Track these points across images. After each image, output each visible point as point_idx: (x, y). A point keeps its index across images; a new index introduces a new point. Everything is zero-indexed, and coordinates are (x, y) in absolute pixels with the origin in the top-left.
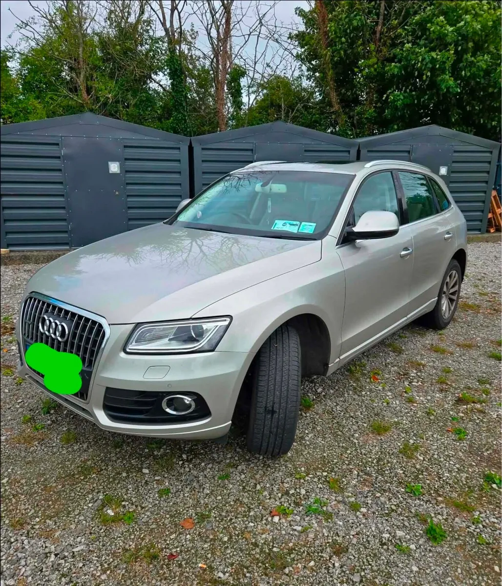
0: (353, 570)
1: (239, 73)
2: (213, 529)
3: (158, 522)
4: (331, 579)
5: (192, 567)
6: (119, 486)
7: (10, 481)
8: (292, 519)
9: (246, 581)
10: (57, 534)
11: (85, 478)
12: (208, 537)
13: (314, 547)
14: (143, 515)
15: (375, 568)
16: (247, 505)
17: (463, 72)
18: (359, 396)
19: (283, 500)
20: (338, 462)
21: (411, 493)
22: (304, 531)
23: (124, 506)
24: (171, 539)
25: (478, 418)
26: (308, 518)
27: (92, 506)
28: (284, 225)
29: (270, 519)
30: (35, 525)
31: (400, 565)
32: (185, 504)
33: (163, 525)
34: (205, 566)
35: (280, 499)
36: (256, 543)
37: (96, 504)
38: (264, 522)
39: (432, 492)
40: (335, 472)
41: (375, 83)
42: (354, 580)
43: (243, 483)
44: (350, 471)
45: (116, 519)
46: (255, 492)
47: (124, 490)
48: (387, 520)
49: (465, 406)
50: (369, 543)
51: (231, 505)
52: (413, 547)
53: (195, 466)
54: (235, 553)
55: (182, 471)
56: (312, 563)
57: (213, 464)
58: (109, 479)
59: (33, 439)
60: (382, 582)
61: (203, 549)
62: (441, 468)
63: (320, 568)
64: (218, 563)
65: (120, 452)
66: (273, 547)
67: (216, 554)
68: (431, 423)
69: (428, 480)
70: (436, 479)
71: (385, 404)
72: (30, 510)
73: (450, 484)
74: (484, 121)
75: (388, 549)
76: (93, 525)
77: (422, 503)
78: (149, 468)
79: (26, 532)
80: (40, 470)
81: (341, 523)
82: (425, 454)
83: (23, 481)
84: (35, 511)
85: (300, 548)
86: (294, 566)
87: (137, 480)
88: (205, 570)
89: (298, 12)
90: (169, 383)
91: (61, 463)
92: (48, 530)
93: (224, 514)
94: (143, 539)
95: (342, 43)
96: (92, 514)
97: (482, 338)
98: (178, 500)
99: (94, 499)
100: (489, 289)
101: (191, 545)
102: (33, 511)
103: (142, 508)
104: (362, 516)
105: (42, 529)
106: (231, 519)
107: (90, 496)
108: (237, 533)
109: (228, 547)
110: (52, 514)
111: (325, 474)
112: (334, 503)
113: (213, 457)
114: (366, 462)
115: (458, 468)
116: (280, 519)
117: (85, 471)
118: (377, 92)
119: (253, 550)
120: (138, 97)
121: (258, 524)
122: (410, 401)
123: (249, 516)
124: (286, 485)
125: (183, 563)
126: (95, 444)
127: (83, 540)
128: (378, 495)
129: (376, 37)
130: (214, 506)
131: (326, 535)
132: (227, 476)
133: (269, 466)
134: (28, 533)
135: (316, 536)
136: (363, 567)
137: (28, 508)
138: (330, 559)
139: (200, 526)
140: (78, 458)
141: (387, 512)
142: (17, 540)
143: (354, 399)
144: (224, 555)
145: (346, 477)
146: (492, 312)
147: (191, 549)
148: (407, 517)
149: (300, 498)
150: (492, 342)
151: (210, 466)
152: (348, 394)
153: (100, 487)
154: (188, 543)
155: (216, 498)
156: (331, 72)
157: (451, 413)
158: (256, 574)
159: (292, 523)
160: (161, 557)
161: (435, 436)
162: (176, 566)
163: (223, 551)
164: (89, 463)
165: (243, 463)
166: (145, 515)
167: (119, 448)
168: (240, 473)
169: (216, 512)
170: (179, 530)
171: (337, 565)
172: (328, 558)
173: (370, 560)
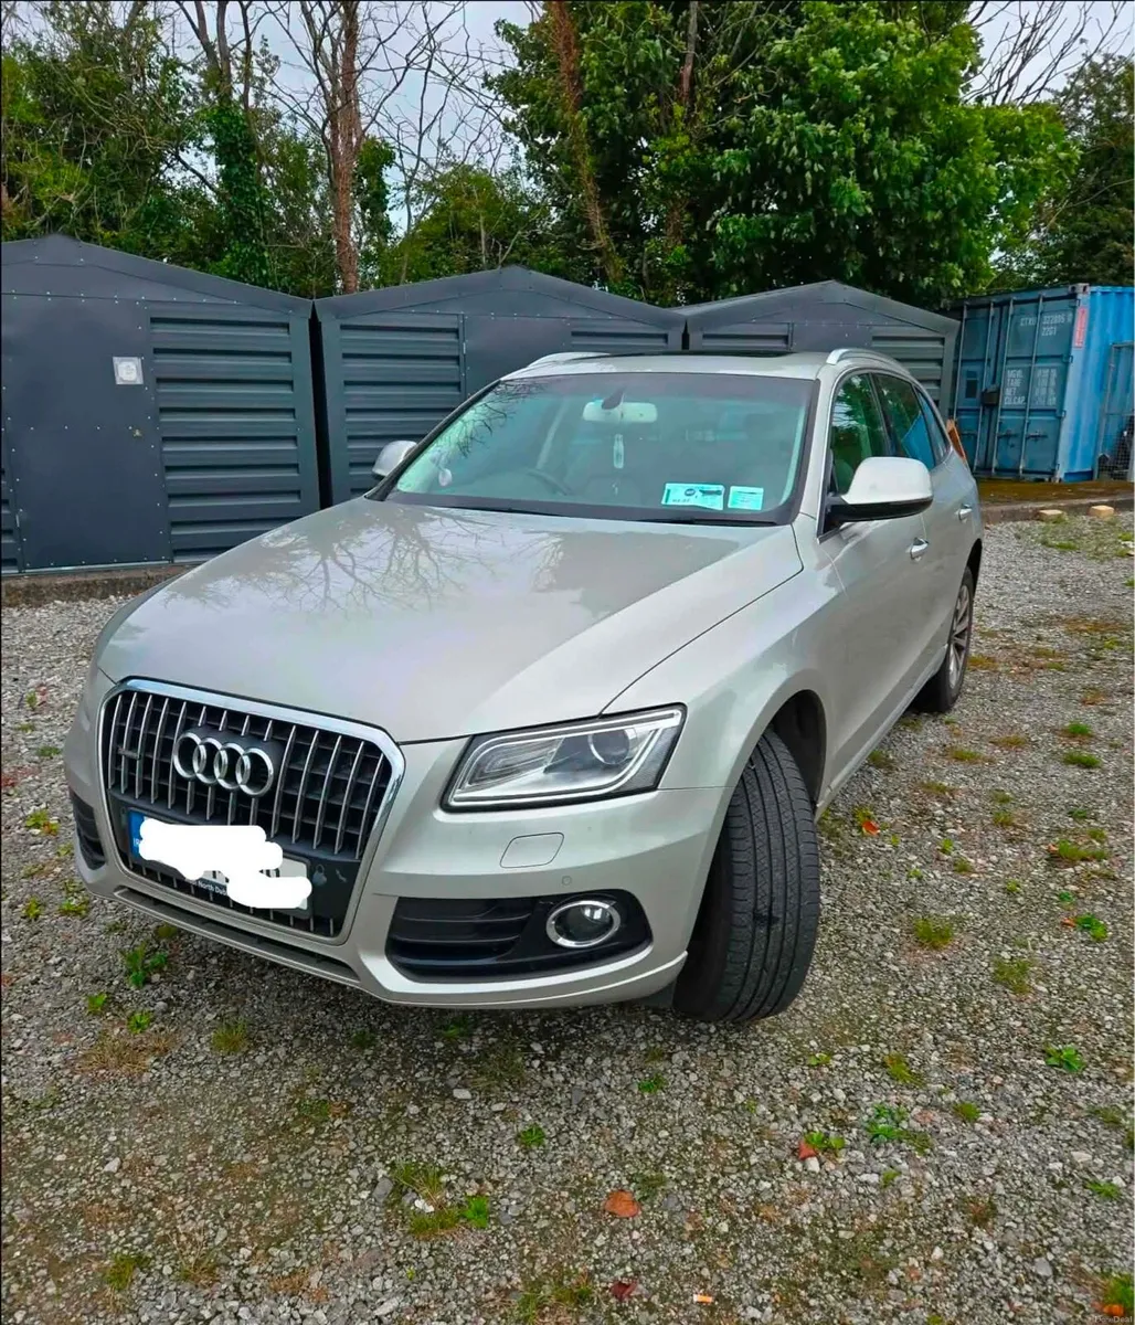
0: (1030, 1254)
1: (380, 156)
2: (683, 1208)
3: (548, 1213)
4: (992, 1280)
5: (679, 1306)
6: (414, 1138)
7: (126, 1165)
8: (847, 1159)
9: (817, 1318)
10: (314, 1279)
11: (319, 1130)
12: (681, 1230)
13: (925, 1216)
14: (505, 1201)
15: (1068, 1240)
16: (733, 1141)
17: (876, 171)
18: (853, 868)
19: (805, 1118)
20: (880, 1019)
21: (1060, 1067)
22: (887, 1183)
23: (449, 1186)
24: (600, 1249)
25: (1109, 892)
26: (882, 1151)
27: (370, 1196)
28: (689, 493)
29: (799, 1166)
30: (244, 1266)
31: (1113, 1224)
32: (592, 1160)
33: (565, 1216)
34: (710, 1299)
35: (799, 1117)
36: (796, 1227)
37: (378, 1190)
38: (790, 1175)
39: (1098, 1058)
40: (885, 1041)
41: (685, 188)
42: (1041, 1273)
43: (701, 1092)
44: (916, 1036)
45: (444, 1220)
46: (736, 1108)
47: (431, 1147)
48: (1041, 1132)
49: (1071, 870)
50: (1030, 1188)
51: (698, 1148)
52: (1117, 1181)
53: (573, 1067)
54: (760, 1257)
55: (548, 1082)
56: (938, 1253)
57: (611, 1056)
58: (379, 1124)
59: (138, 1050)
60: (1097, 1269)
61: (684, 1259)
62: (1090, 1006)
63: (959, 1260)
64: (735, 1287)
65: (375, 1057)
66: (837, 1230)
67: (719, 1267)
68: (1025, 912)
69: (1077, 1033)
70: (1093, 1029)
71: (914, 880)
72: (216, 1232)
73: (1123, 1037)
74: (906, 277)
75: (1073, 1194)
76: (396, 1244)
77: (1090, 1084)
78: (465, 1087)
79: (231, 1288)
80: (193, 1125)
81: (954, 1154)
82: (1045, 978)
83: (161, 1160)
84: (229, 1231)
85: (897, 1224)
86: (902, 1264)
87: (451, 1120)
88: (712, 1308)
89: (501, 30)
90: (565, 875)
91: (239, 1102)
92: (285, 1273)
93: (692, 1170)
94: (532, 1259)
95: (613, 98)
96: (381, 1218)
97: (1033, 725)
98: (571, 1153)
99: (365, 1180)
100: (994, 623)
101: (652, 1254)
102: (223, 1233)
103: (496, 1183)
104: (987, 1132)
105: (271, 1274)
106: (714, 1180)
107: (354, 1173)
108: (742, 1209)
109: (737, 1245)
110: (277, 1232)
111: (866, 1048)
112: (917, 1110)
113: (605, 1042)
114: (939, 1012)
115: (1121, 1002)
116: (821, 1164)
117: (314, 1113)
118: (690, 208)
119: (796, 1243)
120: (139, 204)
121: (779, 1182)
122: (962, 868)
123: (751, 1166)
124: (798, 1085)
125: (655, 1299)
126: (304, 1045)
127: (389, 1284)
128: (997, 1080)
129: (682, 89)
130: (660, 1155)
131: (936, 1184)
132: (657, 1082)
133: (739, 1047)
134: (237, 1289)
135: (918, 1190)
136: (1045, 1243)
137: (206, 1227)
138: (970, 1236)
139: (652, 1205)
140: (278, 1085)
141: (1033, 1114)
142: (218, 1313)
143: (848, 877)
144: (739, 1266)
145: (912, 1049)
146: (1024, 670)
147: (658, 1264)
148: (1076, 1119)
149: (840, 1109)
150: (1053, 731)
151: (607, 1062)
152: (830, 867)
153: (368, 1149)
154: (642, 1250)
155: (656, 1134)
156: (589, 161)
157: (1052, 885)
158: (830, 1297)
159: (853, 1168)
160: (595, 1294)
161: (1045, 938)
162: (641, 1309)
163: (730, 1256)
164: (312, 1092)
165: (679, 1048)
166: (510, 1200)
167: (368, 1047)
168: (683, 1071)
169: (673, 1168)
170: (607, 1224)
171: (989, 1246)
172: (966, 1235)
173: (1051, 1225)
